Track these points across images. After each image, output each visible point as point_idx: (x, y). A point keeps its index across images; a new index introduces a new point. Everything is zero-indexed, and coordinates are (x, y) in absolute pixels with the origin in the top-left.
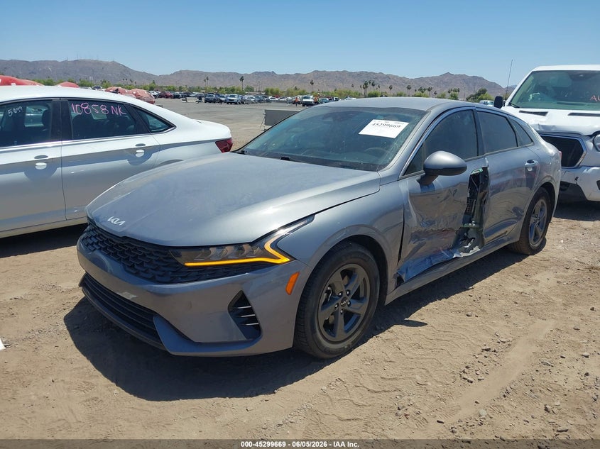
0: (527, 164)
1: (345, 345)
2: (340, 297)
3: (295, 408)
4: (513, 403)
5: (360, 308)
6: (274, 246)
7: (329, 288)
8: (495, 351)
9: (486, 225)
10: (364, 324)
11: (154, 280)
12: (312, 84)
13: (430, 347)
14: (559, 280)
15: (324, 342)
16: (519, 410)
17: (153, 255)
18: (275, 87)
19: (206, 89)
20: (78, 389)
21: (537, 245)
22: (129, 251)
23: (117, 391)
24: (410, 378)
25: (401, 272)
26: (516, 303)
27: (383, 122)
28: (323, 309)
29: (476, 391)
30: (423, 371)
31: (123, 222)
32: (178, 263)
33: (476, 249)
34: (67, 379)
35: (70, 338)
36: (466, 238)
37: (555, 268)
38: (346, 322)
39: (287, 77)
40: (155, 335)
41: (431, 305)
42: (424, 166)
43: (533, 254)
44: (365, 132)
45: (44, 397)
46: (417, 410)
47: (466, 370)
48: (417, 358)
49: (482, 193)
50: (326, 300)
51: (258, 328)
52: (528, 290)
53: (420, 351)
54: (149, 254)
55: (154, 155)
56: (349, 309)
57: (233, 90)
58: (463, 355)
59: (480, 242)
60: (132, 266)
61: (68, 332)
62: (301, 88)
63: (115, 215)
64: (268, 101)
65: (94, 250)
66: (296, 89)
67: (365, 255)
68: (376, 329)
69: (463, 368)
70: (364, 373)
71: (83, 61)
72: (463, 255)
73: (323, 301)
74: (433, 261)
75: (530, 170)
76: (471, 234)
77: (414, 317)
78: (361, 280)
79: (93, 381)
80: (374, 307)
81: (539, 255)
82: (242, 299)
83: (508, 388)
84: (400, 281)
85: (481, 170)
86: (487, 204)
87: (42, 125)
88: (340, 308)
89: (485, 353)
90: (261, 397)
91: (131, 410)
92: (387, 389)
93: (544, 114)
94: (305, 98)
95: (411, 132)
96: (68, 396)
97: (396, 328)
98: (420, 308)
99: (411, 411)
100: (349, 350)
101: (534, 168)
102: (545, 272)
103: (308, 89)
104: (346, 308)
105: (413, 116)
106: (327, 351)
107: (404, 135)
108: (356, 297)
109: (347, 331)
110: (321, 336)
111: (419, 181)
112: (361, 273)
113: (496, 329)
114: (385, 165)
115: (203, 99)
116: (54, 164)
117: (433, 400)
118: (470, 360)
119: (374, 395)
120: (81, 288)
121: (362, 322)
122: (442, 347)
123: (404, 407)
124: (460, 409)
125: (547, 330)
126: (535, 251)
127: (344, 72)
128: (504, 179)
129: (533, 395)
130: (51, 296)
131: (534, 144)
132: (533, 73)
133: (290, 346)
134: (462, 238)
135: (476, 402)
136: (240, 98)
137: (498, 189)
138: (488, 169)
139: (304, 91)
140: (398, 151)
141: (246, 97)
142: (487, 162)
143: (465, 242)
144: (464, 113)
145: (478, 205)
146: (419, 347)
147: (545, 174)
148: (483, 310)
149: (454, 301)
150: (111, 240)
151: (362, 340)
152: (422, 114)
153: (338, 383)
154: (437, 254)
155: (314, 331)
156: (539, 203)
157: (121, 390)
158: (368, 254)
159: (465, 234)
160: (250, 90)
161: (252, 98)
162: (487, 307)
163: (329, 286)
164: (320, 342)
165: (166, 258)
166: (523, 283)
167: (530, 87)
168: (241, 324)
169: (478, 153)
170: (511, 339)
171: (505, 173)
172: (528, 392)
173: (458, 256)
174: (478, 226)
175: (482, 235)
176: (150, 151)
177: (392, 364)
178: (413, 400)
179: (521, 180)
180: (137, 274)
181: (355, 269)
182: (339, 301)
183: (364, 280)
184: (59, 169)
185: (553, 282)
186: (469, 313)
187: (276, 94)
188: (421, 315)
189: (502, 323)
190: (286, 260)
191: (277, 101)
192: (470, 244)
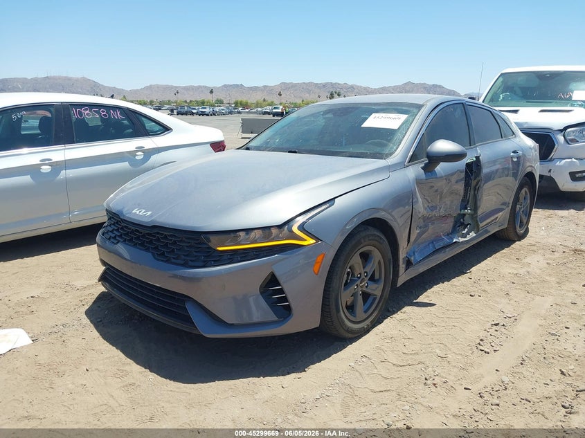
0: (512, 154)
1: (364, 325)
2: (359, 278)
3: (329, 383)
4: (530, 370)
5: (376, 290)
6: (301, 228)
7: (349, 270)
8: (504, 325)
9: (480, 212)
10: (380, 305)
11: (186, 265)
12: (280, 95)
13: (443, 324)
14: (548, 262)
15: (346, 321)
16: (537, 375)
17: (184, 242)
18: (244, 99)
19: (176, 102)
20: (114, 376)
21: (522, 232)
22: (158, 240)
23: (153, 377)
24: (431, 352)
25: (410, 255)
26: (513, 283)
27: (384, 115)
28: (345, 290)
29: (493, 360)
30: (442, 346)
31: (149, 213)
32: (210, 248)
33: (473, 234)
34: (101, 368)
35: (95, 330)
36: (462, 224)
37: (542, 251)
38: (365, 302)
39: (255, 89)
40: (188, 320)
41: (436, 288)
42: (427, 153)
43: (520, 240)
44: (366, 124)
45: (82, 385)
46: (444, 380)
47: (481, 343)
48: (433, 335)
49: (476, 181)
50: (347, 281)
51: (288, 308)
52: (522, 271)
53: (434, 328)
54: (180, 241)
55: (153, 158)
56: (368, 290)
57: (203, 103)
58: (475, 330)
59: (476, 227)
60: (163, 254)
61: (92, 325)
62: (269, 99)
63: (140, 206)
64: (239, 113)
65: (118, 242)
66: (264, 100)
67: (381, 238)
68: (389, 311)
69: (478, 341)
70: (386, 349)
71: (54, 78)
72: (461, 240)
73: (344, 281)
74: (436, 246)
75: (515, 160)
76: (467, 220)
77: (422, 299)
78: (376, 263)
79: (127, 368)
80: (388, 289)
81: (525, 241)
82: (272, 280)
83: (524, 357)
84: (409, 264)
85: (475, 159)
86: (480, 191)
87: (39, 131)
88: (360, 289)
89: (495, 327)
90: (293, 375)
91: (169, 393)
92: (411, 363)
93: (516, 112)
94: (275, 108)
95: (411, 124)
96: (106, 383)
97: (407, 309)
98: (426, 290)
99: (437, 380)
100: (367, 331)
101: (518, 158)
102: (534, 256)
103: (276, 100)
104: (364, 289)
105: (412, 109)
106: (349, 331)
107: (406, 125)
108: (372, 279)
109: (365, 312)
110: (343, 315)
111: (423, 168)
112: (377, 256)
113: (500, 307)
114: (391, 154)
115: (175, 112)
116: (58, 166)
117: (456, 370)
118: (482, 334)
119: (400, 368)
120: (100, 283)
121: (379, 303)
122: (453, 324)
123: (431, 377)
124: (483, 377)
125: (547, 305)
126: (521, 237)
127: (311, 83)
128: (494, 168)
129: (547, 362)
130: (67, 294)
131: (515, 137)
132: (502, 74)
133: (318, 325)
134: (459, 224)
135: (497, 370)
136: (211, 110)
137: (490, 177)
138: (480, 158)
139: (272, 102)
140: (402, 140)
141: (217, 109)
142: (479, 151)
143: (461, 228)
144: (456, 106)
145: (472, 192)
146: (432, 325)
147: (528, 164)
148: (484, 291)
149: (456, 283)
150: (137, 231)
151: (379, 321)
152: (419, 107)
153: (364, 359)
154: (438, 239)
155: (338, 311)
156: (523, 191)
157: (155, 375)
158: (383, 237)
159: (462, 220)
160: (220, 102)
161: (223, 110)
162: (488, 288)
163: (350, 268)
164: (343, 322)
165: (199, 243)
166: (516, 266)
167: (499, 88)
168: (272, 304)
169: (470, 143)
170: (516, 315)
171: (494, 162)
172: (542, 359)
173: (457, 240)
174: (473, 212)
175: (477, 222)
176: (149, 153)
177: (410, 340)
178: (438, 371)
179: (508, 169)
180: (168, 261)
181: (370, 251)
182: (358, 282)
183: (379, 262)
184: (63, 172)
185: (543, 264)
186: (472, 294)
187: (245, 106)
188: (428, 297)
189: (505, 301)
190: (312, 241)
191: (247, 112)
192: (466, 230)
